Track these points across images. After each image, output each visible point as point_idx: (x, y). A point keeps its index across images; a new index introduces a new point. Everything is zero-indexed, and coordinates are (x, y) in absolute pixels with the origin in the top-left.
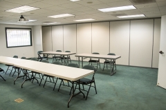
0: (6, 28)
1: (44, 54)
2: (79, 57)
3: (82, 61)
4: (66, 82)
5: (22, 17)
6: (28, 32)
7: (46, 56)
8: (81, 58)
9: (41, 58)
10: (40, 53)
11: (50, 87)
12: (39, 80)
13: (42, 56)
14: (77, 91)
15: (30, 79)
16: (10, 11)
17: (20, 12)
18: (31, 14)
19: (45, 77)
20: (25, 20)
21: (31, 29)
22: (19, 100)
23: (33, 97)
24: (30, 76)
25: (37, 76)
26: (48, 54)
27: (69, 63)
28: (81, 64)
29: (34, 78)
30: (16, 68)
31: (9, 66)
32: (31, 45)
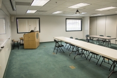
1: (90, 38)
5: (77, 11)
6: (79, 21)
7: (92, 38)
9: (88, 40)
10: (87, 36)
11: (94, 62)
12: (87, 56)
15: (80, 54)
19: (91, 54)
20: (79, 13)
21: (82, 19)
22: (72, 67)
23: (82, 67)
24: (80, 52)
25: (85, 52)
26: (93, 38)
29: (83, 53)
30: (71, 45)
31: (67, 43)
32: (81, 30)
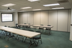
0: (2, 13)
1: (19, 25)
2: (34, 26)
3: (36, 29)
4: (28, 38)
5: (9, 8)
6: (11, 15)
8: (35, 27)
9: (17, 27)
10: (17, 24)
11: (21, 40)
12: (16, 37)
13: (17, 26)
14: (33, 42)
15: (12, 37)
16: (3, 5)
17: (8, 6)
18: (13, 7)
19: (18, 36)
20: (10, 10)
21: (13, 14)
22: (7, 46)
25: (15, 35)
26: (20, 25)
27: (30, 29)
28: (35, 30)
29: (14, 36)
30: (6, 31)
31: (3, 30)
32: (13, 21)
